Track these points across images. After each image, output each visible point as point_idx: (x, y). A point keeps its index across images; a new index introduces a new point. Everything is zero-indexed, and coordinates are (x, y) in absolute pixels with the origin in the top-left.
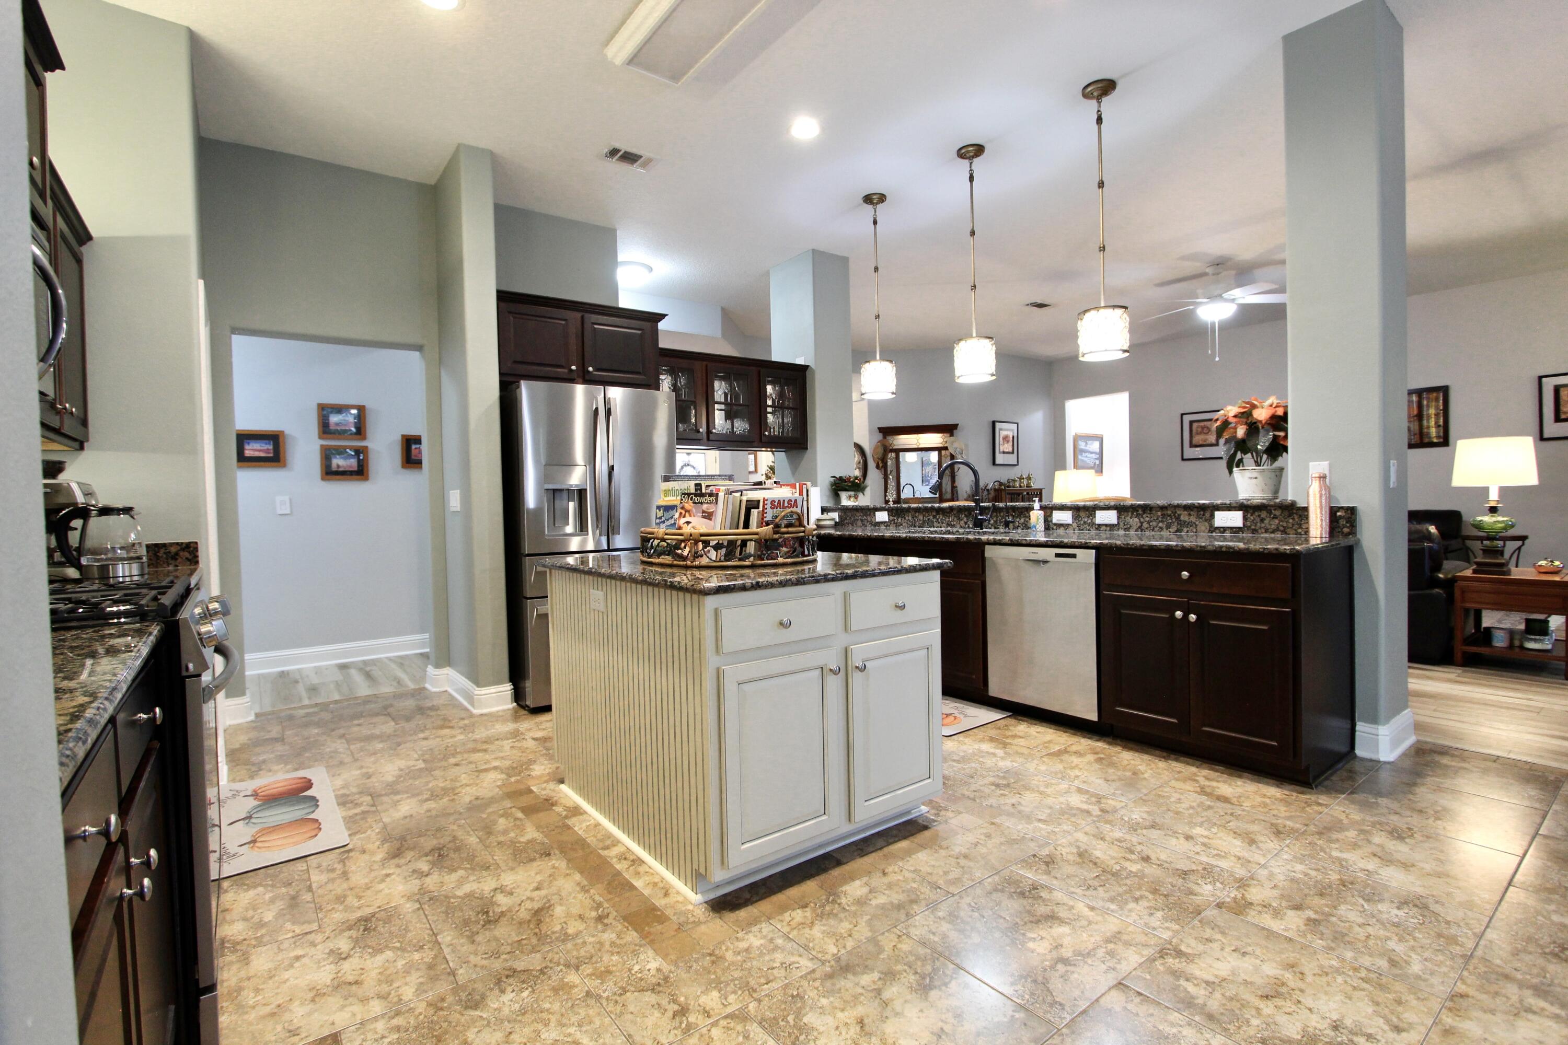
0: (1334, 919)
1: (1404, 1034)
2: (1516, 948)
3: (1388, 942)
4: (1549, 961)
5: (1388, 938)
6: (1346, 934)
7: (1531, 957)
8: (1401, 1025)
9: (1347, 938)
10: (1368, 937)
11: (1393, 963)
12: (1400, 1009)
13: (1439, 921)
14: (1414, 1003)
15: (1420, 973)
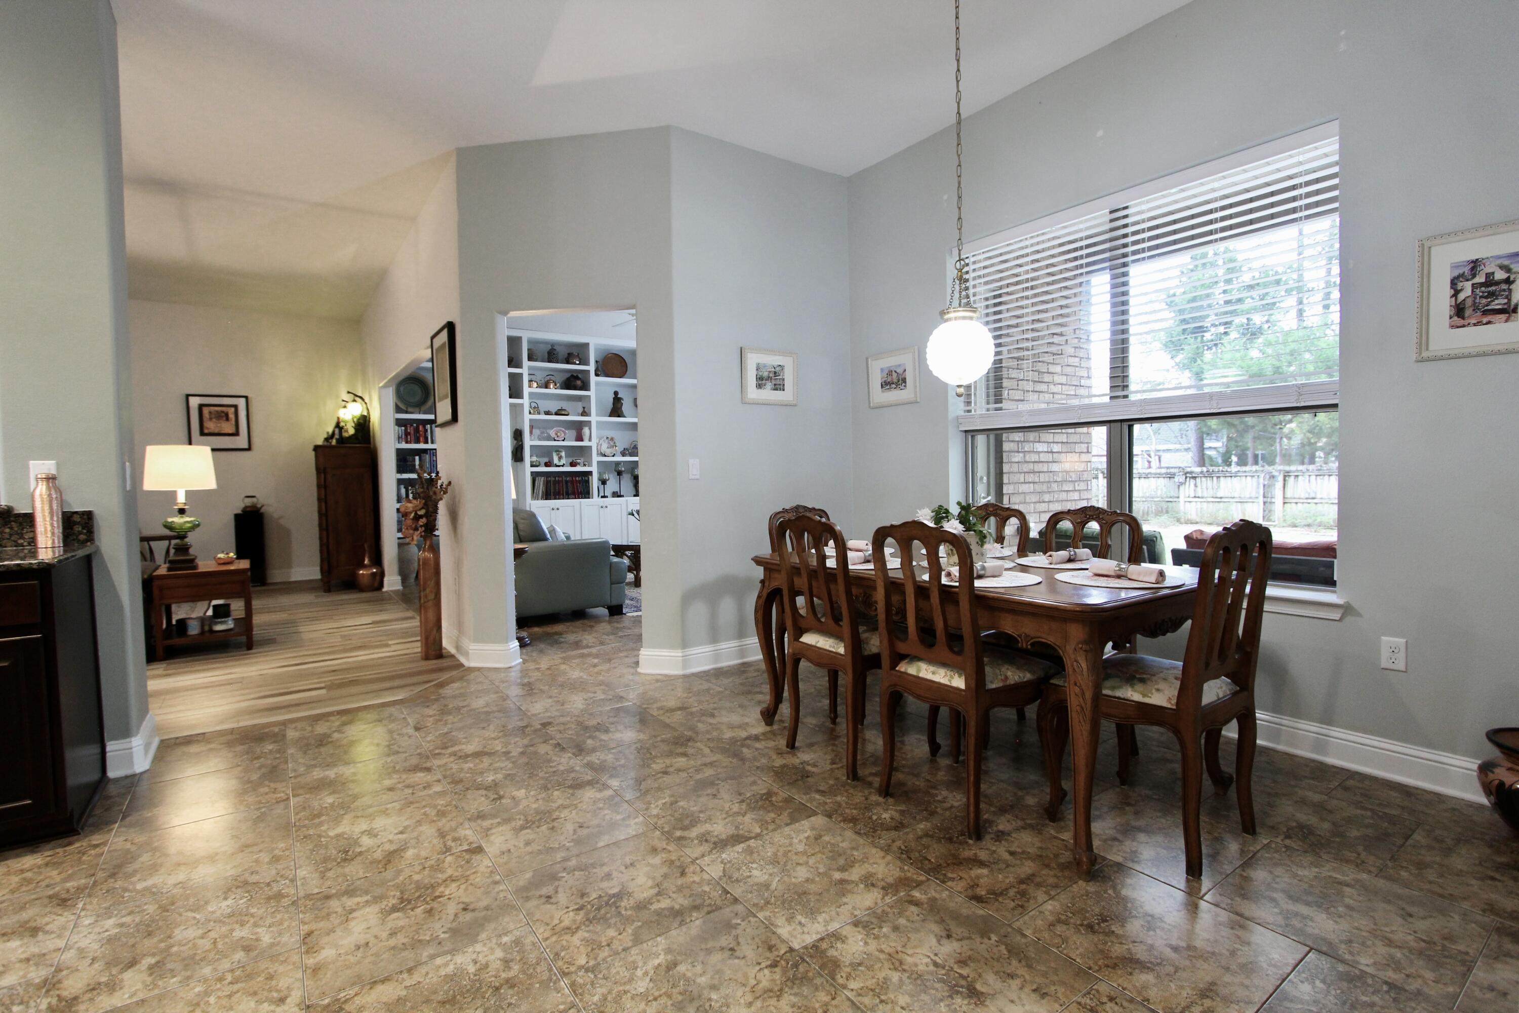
0: (175, 949)
1: (289, 1000)
2: (321, 872)
3: (234, 934)
4: (343, 867)
5: (232, 930)
6: (195, 954)
7: (332, 872)
8: (283, 994)
9: (197, 958)
10: (215, 942)
11: (247, 949)
12: (274, 983)
13: (261, 888)
14: (281, 969)
15: (272, 940)
